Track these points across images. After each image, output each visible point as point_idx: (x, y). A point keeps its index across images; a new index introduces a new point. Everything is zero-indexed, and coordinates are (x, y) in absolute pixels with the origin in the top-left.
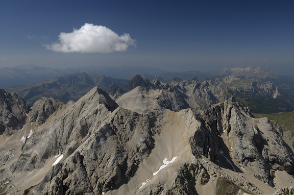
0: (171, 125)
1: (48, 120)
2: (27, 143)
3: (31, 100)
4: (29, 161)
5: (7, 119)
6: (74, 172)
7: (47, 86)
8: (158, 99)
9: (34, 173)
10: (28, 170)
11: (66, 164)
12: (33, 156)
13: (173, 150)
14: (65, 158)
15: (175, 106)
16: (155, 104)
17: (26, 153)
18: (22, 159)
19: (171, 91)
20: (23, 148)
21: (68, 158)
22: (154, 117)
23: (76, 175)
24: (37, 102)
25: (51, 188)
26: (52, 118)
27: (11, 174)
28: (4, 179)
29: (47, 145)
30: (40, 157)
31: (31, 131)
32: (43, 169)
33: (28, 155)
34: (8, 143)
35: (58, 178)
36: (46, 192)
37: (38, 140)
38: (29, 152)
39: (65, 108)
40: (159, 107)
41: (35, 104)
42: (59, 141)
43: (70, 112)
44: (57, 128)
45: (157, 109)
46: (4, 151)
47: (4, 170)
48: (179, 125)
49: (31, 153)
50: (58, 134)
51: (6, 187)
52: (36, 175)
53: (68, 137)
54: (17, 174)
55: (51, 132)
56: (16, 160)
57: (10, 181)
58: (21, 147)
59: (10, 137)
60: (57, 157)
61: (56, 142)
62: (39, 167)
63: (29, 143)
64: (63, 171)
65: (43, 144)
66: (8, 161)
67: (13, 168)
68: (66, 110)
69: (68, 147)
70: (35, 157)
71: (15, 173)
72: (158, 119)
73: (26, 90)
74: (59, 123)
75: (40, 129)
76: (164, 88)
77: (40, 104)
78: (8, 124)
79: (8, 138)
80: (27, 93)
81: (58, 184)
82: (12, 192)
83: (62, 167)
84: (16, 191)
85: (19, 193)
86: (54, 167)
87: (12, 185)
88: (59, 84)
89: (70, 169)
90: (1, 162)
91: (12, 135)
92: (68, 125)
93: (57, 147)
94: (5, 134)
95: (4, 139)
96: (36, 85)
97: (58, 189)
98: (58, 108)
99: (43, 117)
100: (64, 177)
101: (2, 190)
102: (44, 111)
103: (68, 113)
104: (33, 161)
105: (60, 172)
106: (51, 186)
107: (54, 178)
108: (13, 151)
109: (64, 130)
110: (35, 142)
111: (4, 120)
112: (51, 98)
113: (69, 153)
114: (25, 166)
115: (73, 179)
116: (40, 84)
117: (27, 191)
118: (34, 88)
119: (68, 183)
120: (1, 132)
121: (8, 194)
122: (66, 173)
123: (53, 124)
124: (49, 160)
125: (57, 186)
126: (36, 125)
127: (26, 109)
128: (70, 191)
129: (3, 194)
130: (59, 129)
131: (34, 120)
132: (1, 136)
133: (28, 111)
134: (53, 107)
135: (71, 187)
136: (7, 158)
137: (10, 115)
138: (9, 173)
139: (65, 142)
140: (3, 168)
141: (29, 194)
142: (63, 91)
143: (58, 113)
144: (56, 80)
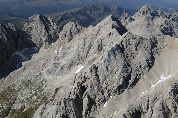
0: (170, 48)
1: (74, 39)
2: (58, 55)
3: (62, 23)
4: (59, 68)
5: (45, 37)
6: (91, 79)
7: (74, 13)
8: (161, 26)
9: (63, 78)
10: (59, 75)
11: (85, 73)
12: (62, 65)
13: (170, 69)
14: (85, 68)
15: (175, 33)
16: (158, 31)
17: (57, 62)
18: (54, 67)
19: (173, 20)
20: (55, 59)
21: (87, 69)
22: (156, 41)
23: (91, 81)
24: (66, 25)
25: (73, 89)
26: (76, 38)
27: (47, 77)
28: (42, 80)
29: (72, 58)
30: (67, 66)
31: (61, 46)
32: (69, 75)
33: (59, 64)
34: (45, 54)
35: (79, 83)
36: (70, 92)
37: (66, 54)
38: (59, 62)
39: (86, 30)
40: (162, 33)
41: (65, 27)
42: (81, 55)
43: (89, 34)
44: (80, 46)
45: (159, 35)
46: (42, 60)
47: (42, 73)
48: (176, 49)
49: (61, 63)
50: (80, 50)
51: (43, 86)
52: (64, 79)
53: (88, 52)
54: (51, 77)
55: (75, 48)
56: (50, 67)
57: (46, 82)
58: (54, 58)
59: (47, 50)
60: (79, 67)
61: (79, 56)
62: (66, 73)
63: (60, 55)
64: (83, 78)
65: (69, 57)
66: (44, 67)
67: (48, 73)
68: (87, 32)
69: (87, 60)
70: (63, 66)
71: (49, 77)
72: (159, 43)
73: (59, 16)
74: (82, 41)
75: (68, 45)
76: (167, 18)
77: (68, 26)
78: (45, 40)
79: (45, 51)
80: (59, 18)
81: (78, 86)
82: (47, 89)
83: (82, 74)
84: (49, 89)
85: (52, 90)
86: (76, 74)
87: (47, 85)
88: (83, 12)
89: (87, 77)
90: (40, 68)
91: (48, 49)
92: (88, 44)
93: (79, 59)
94: (43, 48)
95: (43, 51)
96: (66, 12)
97: (79, 90)
98: (81, 30)
99: (70, 37)
100: (83, 82)
101: (40, 87)
102: (71, 32)
103: (88, 35)
104: (62, 69)
105: (80, 78)
106: (73, 88)
107: (76, 82)
108: (49, 60)
109: (85, 48)
110: (64, 55)
111: (42, 37)
112: (76, 23)
113: (87, 65)
114: (56, 72)
115: (89, 84)
116: (69, 12)
117: (57, 90)
118: (65, 14)
119: (86, 87)
120: (41, 46)
121: (44, 91)
122: (85, 79)
123: (77, 42)
124: (73, 69)
125: (78, 88)
126: (65, 42)
127: (58, 30)
128: (87, 93)
129: (41, 91)
130: (81, 46)
131: (63, 39)
132: (41, 49)
133: (59, 32)
134: (78, 30)
135: (88, 90)
136: (44, 65)
137: (47, 34)
138: (45, 76)
139: (85, 57)
140: (41, 72)
141: (58, 92)
142: (86, 17)
143: (81, 34)
144: (81, 9)
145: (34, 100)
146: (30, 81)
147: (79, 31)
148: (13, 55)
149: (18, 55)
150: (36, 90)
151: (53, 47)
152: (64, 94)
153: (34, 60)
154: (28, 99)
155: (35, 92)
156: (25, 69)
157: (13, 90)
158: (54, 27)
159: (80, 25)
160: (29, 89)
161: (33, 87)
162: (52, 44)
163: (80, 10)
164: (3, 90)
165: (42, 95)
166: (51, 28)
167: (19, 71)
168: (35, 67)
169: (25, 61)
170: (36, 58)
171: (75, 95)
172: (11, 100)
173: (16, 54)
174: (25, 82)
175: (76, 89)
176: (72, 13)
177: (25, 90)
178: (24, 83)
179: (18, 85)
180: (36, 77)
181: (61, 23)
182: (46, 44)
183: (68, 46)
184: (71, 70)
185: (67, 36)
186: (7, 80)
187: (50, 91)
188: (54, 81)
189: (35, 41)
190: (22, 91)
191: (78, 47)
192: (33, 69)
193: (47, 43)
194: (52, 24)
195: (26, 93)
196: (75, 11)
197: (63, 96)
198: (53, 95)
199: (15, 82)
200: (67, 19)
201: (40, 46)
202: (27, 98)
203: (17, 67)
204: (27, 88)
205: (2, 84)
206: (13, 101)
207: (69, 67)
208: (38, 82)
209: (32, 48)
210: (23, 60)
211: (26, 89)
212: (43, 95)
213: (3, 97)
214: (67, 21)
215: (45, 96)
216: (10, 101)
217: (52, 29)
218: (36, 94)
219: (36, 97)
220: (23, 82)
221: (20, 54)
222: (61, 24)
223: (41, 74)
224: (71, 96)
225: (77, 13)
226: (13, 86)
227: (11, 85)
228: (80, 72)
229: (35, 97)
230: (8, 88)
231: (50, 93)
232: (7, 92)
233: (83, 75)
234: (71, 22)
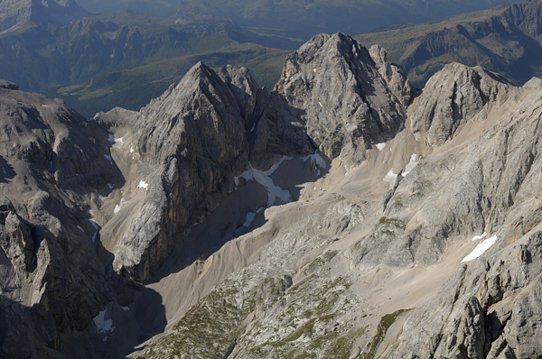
1: (464, 129)
2: (400, 190)
3: (423, 68)
4: (401, 240)
5: (354, 119)
6: (524, 290)
7: (470, 30)
9: (412, 276)
10: (397, 265)
11: (502, 263)
12: (411, 226)
14: (502, 247)
17: (395, 216)
18: (383, 232)
20: (387, 201)
21: (509, 248)
23: (526, 300)
24: (436, 76)
25: (452, 323)
26: (474, 125)
27: (352, 267)
28: (333, 278)
29: (453, 201)
30: (431, 233)
31: (414, 157)
32: (435, 266)
33: (400, 224)
34: (351, 184)
35: (475, 300)
36: (438, 332)
37: (430, 184)
38: (402, 215)
39: (516, 98)
41: (431, 82)
42: (487, 193)
43: (528, 113)
44: (486, 156)
46: (339, 205)
47: (334, 254)
49: (408, 219)
50: (486, 173)
51: (335, 300)
52: (416, 281)
53: (518, 183)
54: (367, 270)
55: (467, 165)
56: (367, 232)
57: (347, 286)
58: (382, 200)
59: (358, 168)
60: (479, 241)
61: (480, 196)
62: (427, 261)
63: (405, 190)
64: (490, 284)
65: (442, 199)
66: (345, 232)
67: (358, 253)
68: (520, 105)
69: (514, 214)
70: (417, 231)
71: (362, 267)
73: (412, 40)
74: (495, 142)
75: (438, 153)
77: (445, 81)
78: (355, 131)
79: (352, 170)
80: (411, 49)
81: (471, 315)
82: (349, 315)
83: (489, 269)
84: (359, 314)
85: (367, 321)
86: (466, 267)
87: (351, 297)
88: (506, 25)
89: (510, 280)
90: (330, 232)
91: (364, 163)
92: (518, 151)
93: (480, 209)
94: (345, 161)
95: (343, 172)
96: (439, 27)
97: (472, 331)
98: (495, 97)
99: (449, 121)
100: (491, 301)
101: (325, 305)
102: (453, 104)
103: (522, 116)
104: (411, 242)
105: (481, 284)
106: (453, 318)
107: (463, 299)
108: (363, 206)
109: (507, 165)
110: (422, 189)
111: (345, 119)
112: (478, 68)
113: (513, 234)
114: (390, 252)
115: (516, 311)
116: (451, 24)
117: (388, 321)
118: (433, 35)
119: (501, 320)
120: (336, 152)
121: (340, 320)
122: (499, 288)
123: (477, 143)
124: (454, 244)
125: (469, 320)
126: (429, 141)
127: (403, 94)
128: (504, 344)
129: (327, 319)
130: (492, 158)
131: (423, 129)
132: (335, 163)
133: (409, 102)
134: (482, 95)
135: (510, 332)
136: (345, 224)
137: (362, 109)
138: (347, 265)
139: (507, 200)
140: (333, 248)
141: (393, 330)
142: (518, 47)
143: (493, 111)
144: (499, 13)
145: (301, 352)
146: (289, 279)
147: (485, 99)
148: (236, 179)
149: (253, 181)
150: (308, 314)
151: (380, 157)
152: (415, 339)
153: (311, 203)
154: (281, 344)
155: (306, 320)
156: (274, 232)
157: (230, 306)
158: (389, 81)
159: (493, 77)
160: (285, 310)
161: (300, 303)
162: (380, 146)
163: (495, 20)
164: (195, 303)
165: (329, 335)
166: (377, 85)
167: (252, 240)
168: (311, 230)
169: (278, 202)
170: (315, 196)
171: (456, 347)
172: (221, 342)
173: (247, 175)
174: (272, 280)
175: (462, 325)
176: (461, 29)
177: (270, 311)
178: (268, 285)
179: (245, 290)
180: (313, 266)
181: (418, 66)
182: (355, 146)
183: (440, 155)
184: (446, 249)
185: (436, 116)
186: (211, 269)
187: (360, 324)
188: (379, 287)
189: (317, 133)
190: (258, 312)
191: (480, 164)
192: (302, 234)
193: (361, 141)
194: (382, 70)
195: (274, 323)
196: (473, 20)
197: (410, 348)
198: (370, 340)
199: (236, 277)
200: (441, 51)
201: (334, 152)
202: (275, 340)
203: (247, 224)
204: (279, 302)
205: (192, 281)
206: (225, 347)
207: (440, 236)
208: (319, 285)
209: (305, 159)
210: (271, 198)
211: (275, 307)
212: (335, 334)
213: (191, 329)
214: (440, 59)
215: (342, 341)
216: (216, 345)
217: (383, 90)
218: (309, 329)
219: (307, 339)
220: (266, 281)
221: (260, 176)
222: (419, 73)
223: (331, 255)
224: (439, 348)
225: (482, 30)
226: (229, 292)
227: (224, 290)
228: (482, 258)
229: (304, 340)
230: (213, 296)
231: (361, 332)
232: (206, 314)
233: (493, 273)
234: (456, 65)
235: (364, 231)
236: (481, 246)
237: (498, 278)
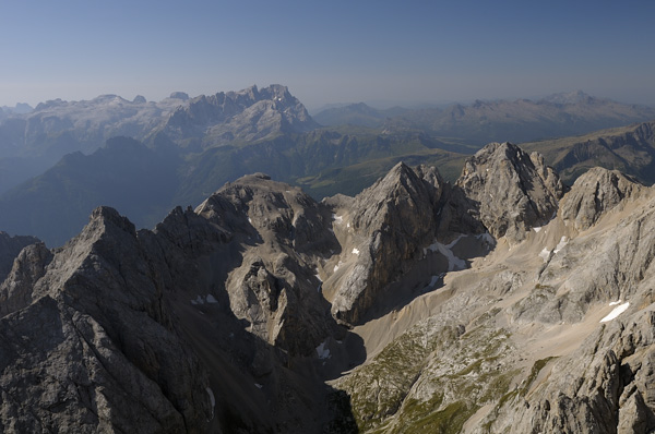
1: (604, 218)
2: (552, 264)
3: (571, 170)
4: (552, 302)
5: (517, 208)
6: (652, 347)
7: (609, 142)
9: (560, 331)
10: (548, 321)
11: (635, 324)
12: (560, 292)
14: (634, 312)
17: (548, 284)
18: (538, 296)
20: (541, 272)
21: (640, 313)
23: (653, 355)
24: (583, 177)
25: (593, 369)
26: (612, 215)
27: (512, 321)
28: (498, 329)
29: (595, 274)
30: (576, 298)
31: (563, 238)
32: (579, 324)
33: (552, 290)
34: (514, 257)
35: (612, 353)
36: (581, 376)
37: (576, 260)
38: (553, 283)
39: (647, 196)
41: (578, 181)
42: (622, 269)
44: (622, 240)
46: (503, 273)
47: (499, 310)
49: (557, 287)
50: (622, 254)
51: (499, 346)
52: (562, 335)
53: (648, 262)
54: (524, 324)
55: (607, 246)
56: (525, 295)
57: (508, 336)
58: (538, 271)
59: (519, 245)
60: (614, 307)
61: (617, 271)
62: (572, 320)
63: (556, 264)
64: (625, 341)
65: (586, 272)
66: (508, 294)
67: (517, 311)
68: (650, 201)
69: (644, 287)
70: (565, 296)
71: (520, 322)
73: (562, 149)
74: (629, 229)
75: (583, 236)
77: (590, 181)
78: (517, 217)
79: (514, 247)
80: (562, 155)
81: (609, 364)
82: (509, 358)
83: (623, 329)
84: (517, 358)
85: (523, 364)
86: (604, 326)
87: (511, 344)
88: (637, 139)
89: (641, 338)
90: (496, 294)
91: (524, 242)
92: (648, 237)
93: (617, 282)
94: (509, 239)
95: (506, 249)
96: (584, 139)
97: (608, 376)
98: (630, 194)
99: (592, 211)
100: (625, 354)
101: (490, 350)
102: (596, 199)
103: (652, 210)
104: (560, 304)
105: (616, 341)
106: (593, 366)
107: (602, 351)
108: (522, 275)
109: (639, 248)
110: (569, 264)
111: (510, 208)
112: (615, 171)
113: (643, 302)
114: (543, 311)
115: (645, 363)
116: (594, 138)
117: (540, 365)
118: (579, 146)
119: (633, 369)
120: (502, 233)
121: (501, 362)
122: (632, 345)
123: (615, 230)
124: (594, 308)
125: (607, 368)
126: (576, 226)
127: (556, 190)
128: (635, 388)
129: (492, 360)
130: (627, 242)
131: (571, 217)
132: (501, 242)
133: (561, 196)
134: (619, 192)
135: (640, 379)
136: (508, 288)
137: (523, 200)
138: (508, 319)
139: (638, 275)
140: (497, 306)
141: (543, 372)
142: (647, 156)
143: (628, 204)
144: (632, 130)
145: (471, 384)
146: (463, 327)
147: (621, 196)
148: (425, 250)
149: (438, 252)
150: (477, 355)
151: (537, 237)
152: (562, 381)
153: (481, 270)
154: (455, 377)
155: (475, 360)
156: (452, 291)
157: (417, 345)
158: (545, 181)
159: (628, 178)
160: (459, 351)
161: (471, 347)
162: (537, 229)
163: (629, 135)
164: (390, 342)
165: (493, 373)
166: (536, 183)
167: (435, 296)
168: (480, 291)
169: (456, 269)
170: (485, 266)
171: (595, 389)
172: (409, 372)
173: (433, 247)
174: (450, 328)
175: (601, 371)
176: (602, 141)
177: (448, 352)
178: (447, 331)
179: (429, 334)
180: (482, 319)
181: (569, 167)
182: (517, 229)
183: (585, 238)
184: (588, 311)
185: (582, 208)
186: (403, 317)
187: (517, 366)
188: (533, 338)
189: (488, 217)
190: (438, 351)
191: (617, 246)
192: (474, 294)
193: (523, 224)
194: (540, 171)
195: (450, 360)
196: (611, 135)
197: (558, 387)
198: (525, 378)
199: (423, 324)
200: (585, 157)
201: (500, 232)
202: (451, 373)
203: (432, 284)
204: (455, 345)
205: (389, 324)
206: (413, 376)
207: (584, 301)
208: (486, 334)
209: (478, 237)
210: (451, 265)
211: (451, 348)
212: (497, 372)
213: (388, 361)
214: (585, 164)
215: (502, 378)
216: (405, 374)
217: (541, 186)
218: (477, 367)
219: (476, 374)
220: (445, 329)
221: (444, 249)
222: (567, 174)
223: (496, 311)
224: (582, 389)
225: (618, 142)
226: (416, 335)
227: (413, 333)
228: (617, 320)
229: (473, 375)
230: (405, 337)
231: (518, 372)
232: (399, 350)
233: (627, 332)
234: (599, 168)
235: (523, 295)
236: (617, 310)
237: (631, 337)
